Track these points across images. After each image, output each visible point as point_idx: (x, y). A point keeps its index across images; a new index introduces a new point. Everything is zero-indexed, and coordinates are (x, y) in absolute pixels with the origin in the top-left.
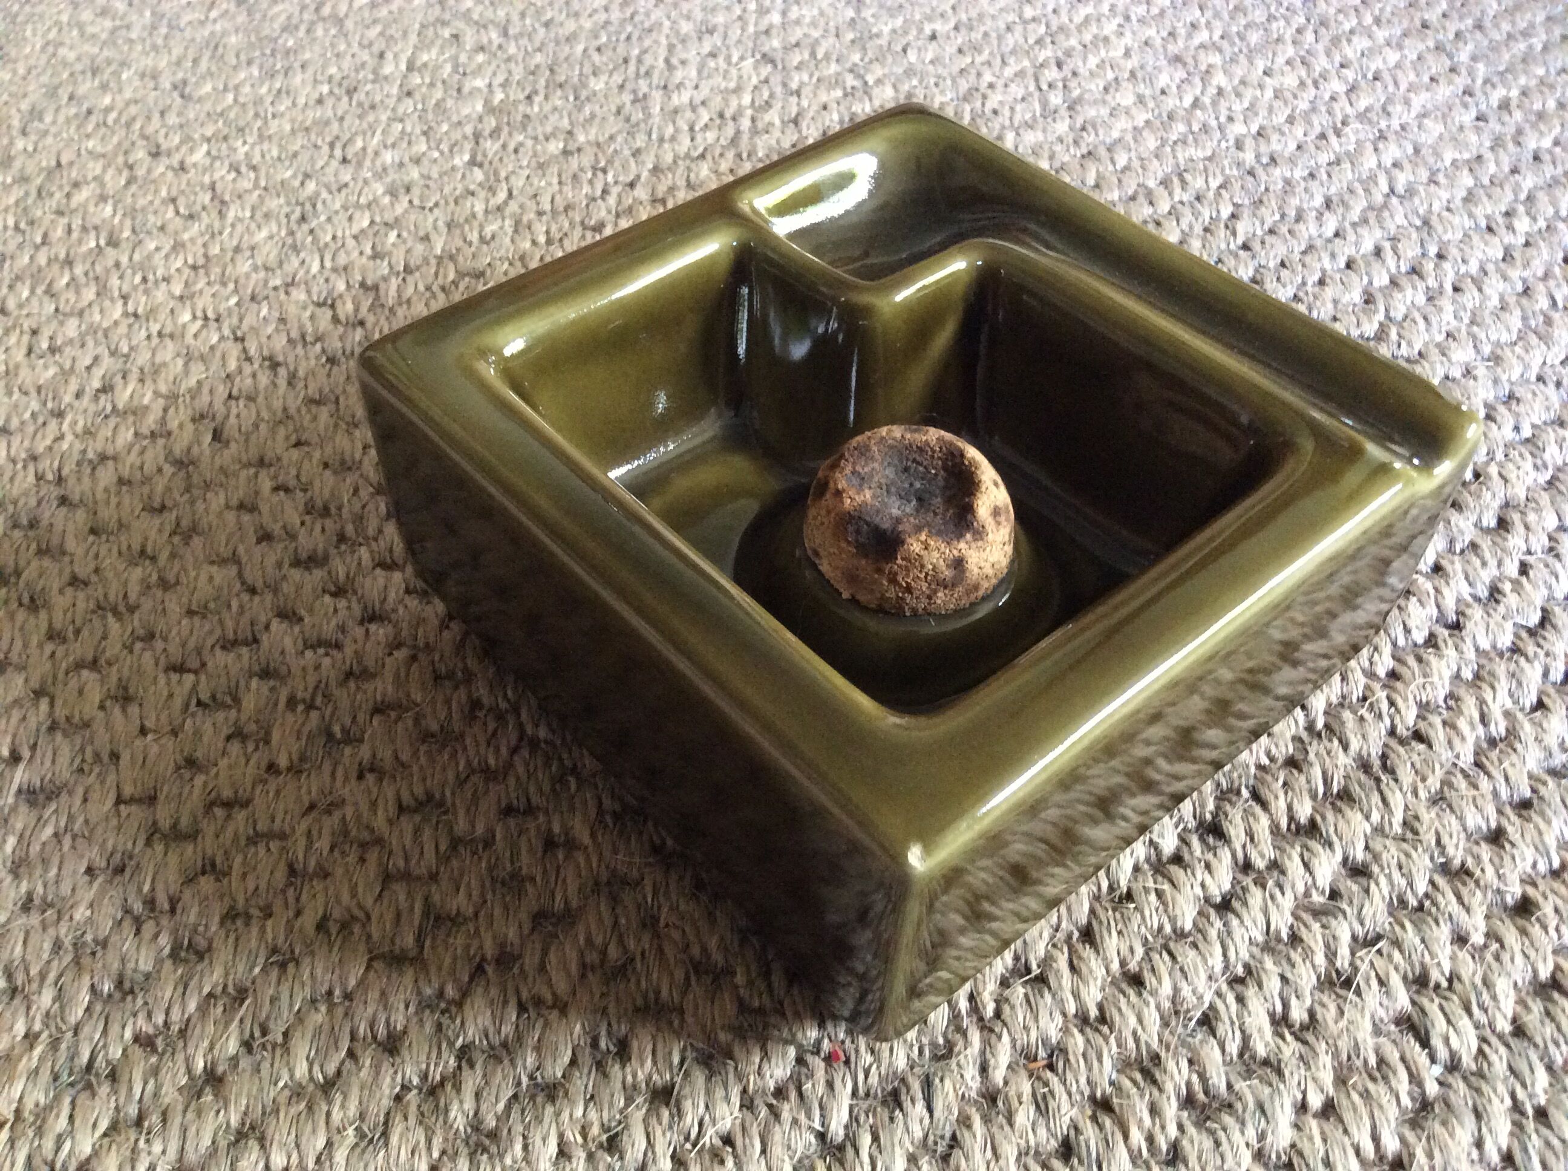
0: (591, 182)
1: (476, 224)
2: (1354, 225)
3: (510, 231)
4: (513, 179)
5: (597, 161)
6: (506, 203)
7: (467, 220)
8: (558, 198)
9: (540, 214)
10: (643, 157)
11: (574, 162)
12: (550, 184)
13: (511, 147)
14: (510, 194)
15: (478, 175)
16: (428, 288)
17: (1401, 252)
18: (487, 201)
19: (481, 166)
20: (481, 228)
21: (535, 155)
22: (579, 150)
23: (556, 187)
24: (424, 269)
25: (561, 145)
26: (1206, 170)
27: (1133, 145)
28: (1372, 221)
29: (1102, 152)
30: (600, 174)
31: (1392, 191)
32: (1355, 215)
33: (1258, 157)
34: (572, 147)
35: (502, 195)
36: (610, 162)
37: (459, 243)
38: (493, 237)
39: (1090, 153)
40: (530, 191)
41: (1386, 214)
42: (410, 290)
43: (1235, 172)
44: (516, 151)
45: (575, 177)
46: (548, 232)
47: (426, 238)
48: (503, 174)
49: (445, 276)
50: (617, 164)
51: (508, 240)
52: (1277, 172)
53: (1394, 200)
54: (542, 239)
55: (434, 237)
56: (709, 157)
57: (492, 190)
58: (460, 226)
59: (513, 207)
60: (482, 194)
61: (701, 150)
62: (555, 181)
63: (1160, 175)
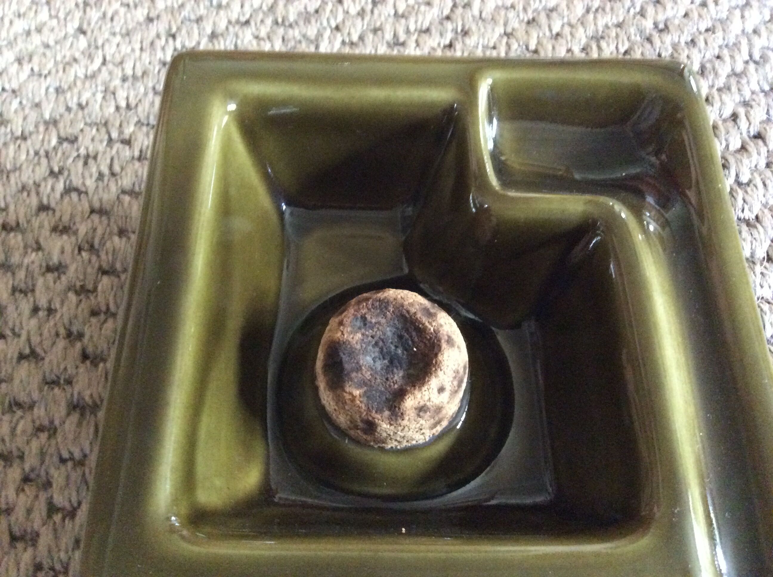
0: (163, 49)
1: (76, 91)
2: (719, 90)
3: (99, 96)
4: (107, 47)
5: (170, 28)
6: (99, 70)
7: (70, 88)
8: (138, 65)
9: (124, 79)
10: (204, 23)
11: (153, 29)
12: (133, 50)
13: (109, 15)
14: (104, 62)
15: (83, 42)
16: (37, 153)
17: (751, 118)
18: (87, 68)
19: (84, 33)
20: (80, 93)
21: (126, 22)
22: (158, 17)
23: (138, 52)
24: (34, 137)
25: (146, 12)
26: (617, 36)
27: (566, 13)
28: (734, 89)
29: (543, 19)
30: (171, 40)
31: (751, 56)
32: (721, 82)
33: (656, 25)
34: (153, 15)
35: (98, 61)
36: (179, 29)
37: (62, 109)
38: (87, 104)
39: (534, 19)
40: (118, 59)
41: (744, 81)
42: (23, 157)
43: (638, 38)
44: (112, 19)
45: (152, 43)
46: (127, 98)
47: (38, 105)
48: (100, 43)
49: (49, 141)
50: (184, 31)
51: (97, 107)
52: (668, 39)
53: (752, 67)
54: (123, 104)
55: (44, 105)
56: (253, 23)
57: (91, 57)
58: (64, 92)
59: (104, 75)
60: (84, 61)
61: (247, 16)
62: (137, 46)
63: (584, 41)
